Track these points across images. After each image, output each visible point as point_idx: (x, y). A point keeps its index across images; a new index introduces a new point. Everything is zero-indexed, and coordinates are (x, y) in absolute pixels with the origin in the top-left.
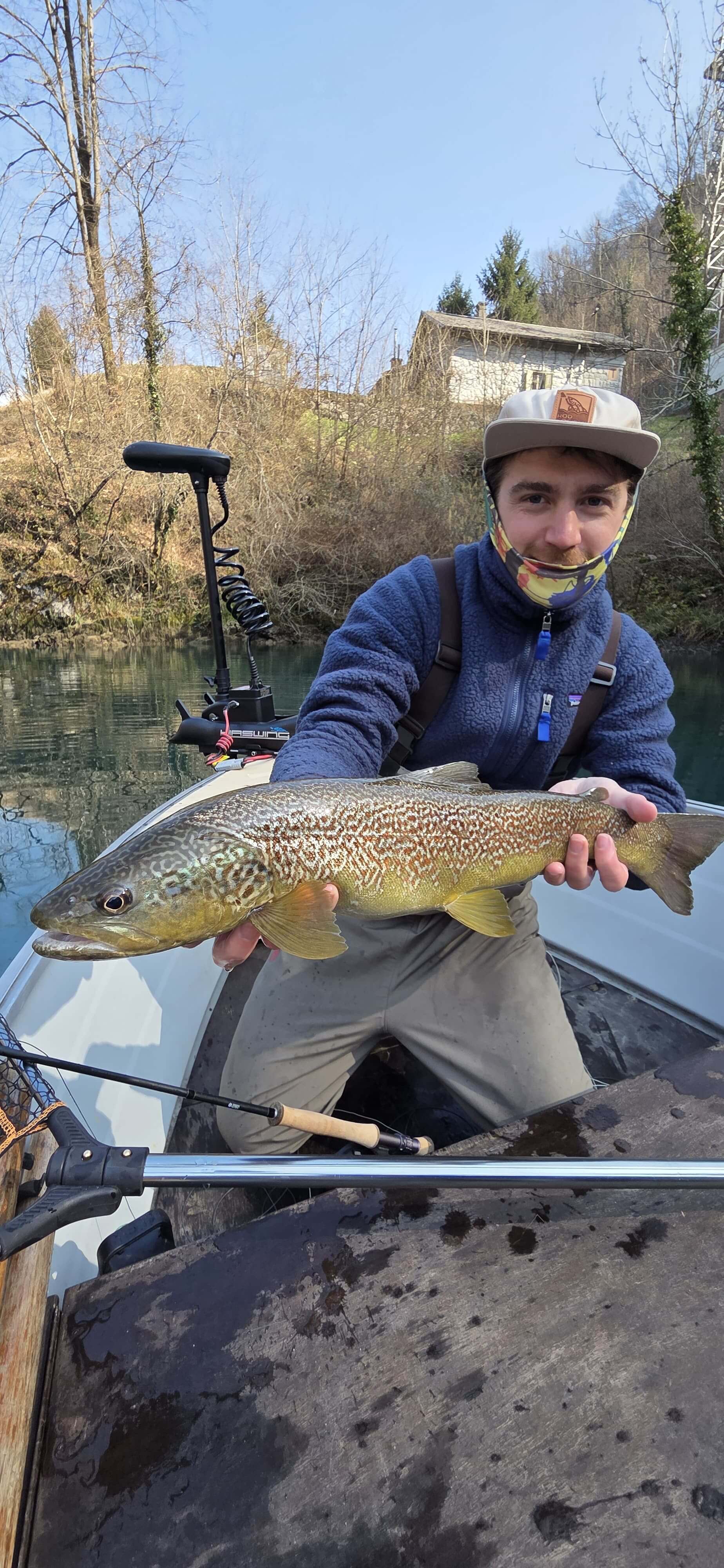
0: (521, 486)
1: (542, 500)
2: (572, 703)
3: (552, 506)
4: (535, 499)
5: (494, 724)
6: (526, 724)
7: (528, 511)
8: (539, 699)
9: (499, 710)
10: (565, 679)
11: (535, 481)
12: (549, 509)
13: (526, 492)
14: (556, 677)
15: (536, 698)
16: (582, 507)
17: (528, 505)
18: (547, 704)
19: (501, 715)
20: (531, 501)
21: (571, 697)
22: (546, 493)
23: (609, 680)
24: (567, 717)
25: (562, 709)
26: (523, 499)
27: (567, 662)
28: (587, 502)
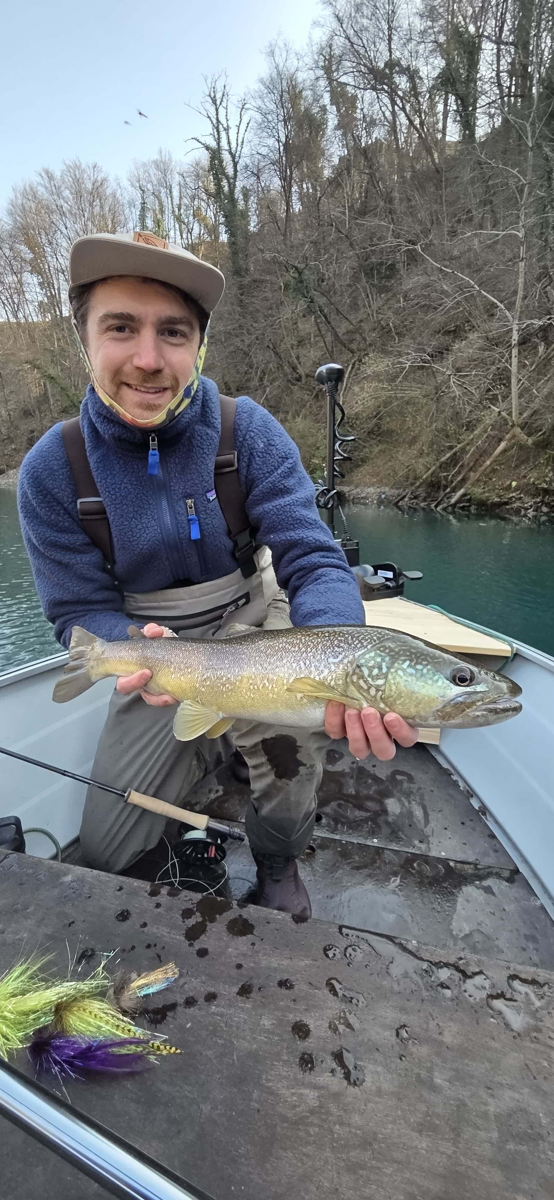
0: (107, 317)
1: (127, 330)
2: (211, 499)
3: (136, 334)
4: (120, 329)
5: (157, 540)
6: (181, 531)
7: (115, 339)
8: (184, 507)
9: (155, 527)
10: (197, 481)
11: (119, 312)
12: (133, 338)
13: (111, 322)
14: (189, 483)
15: (181, 507)
16: (163, 337)
17: (115, 334)
18: (191, 508)
19: (159, 531)
20: (117, 331)
21: (208, 495)
22: (129, 323)
23: (233, 465)
24: (212, 511)
25: (205, 507)
26: (109, 329)
27: (194, 466)
28: (167, 333)
